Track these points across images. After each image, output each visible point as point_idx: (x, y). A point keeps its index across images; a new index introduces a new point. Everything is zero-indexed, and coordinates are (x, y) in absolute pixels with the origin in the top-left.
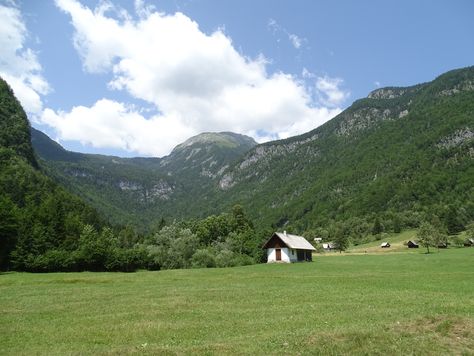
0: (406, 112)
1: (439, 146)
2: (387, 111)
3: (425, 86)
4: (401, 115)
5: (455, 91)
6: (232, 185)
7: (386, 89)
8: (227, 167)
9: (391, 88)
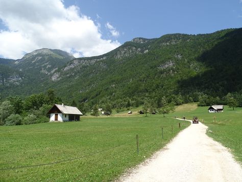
0: (147, 51)
1: (159, 68)
2: (139, 49)
3: (156, 39)
4: (145, 52)
5: (168, 44)
6: (59, 79)
7: (140, 38)
8: (56, 69)
9: (142, 38)
